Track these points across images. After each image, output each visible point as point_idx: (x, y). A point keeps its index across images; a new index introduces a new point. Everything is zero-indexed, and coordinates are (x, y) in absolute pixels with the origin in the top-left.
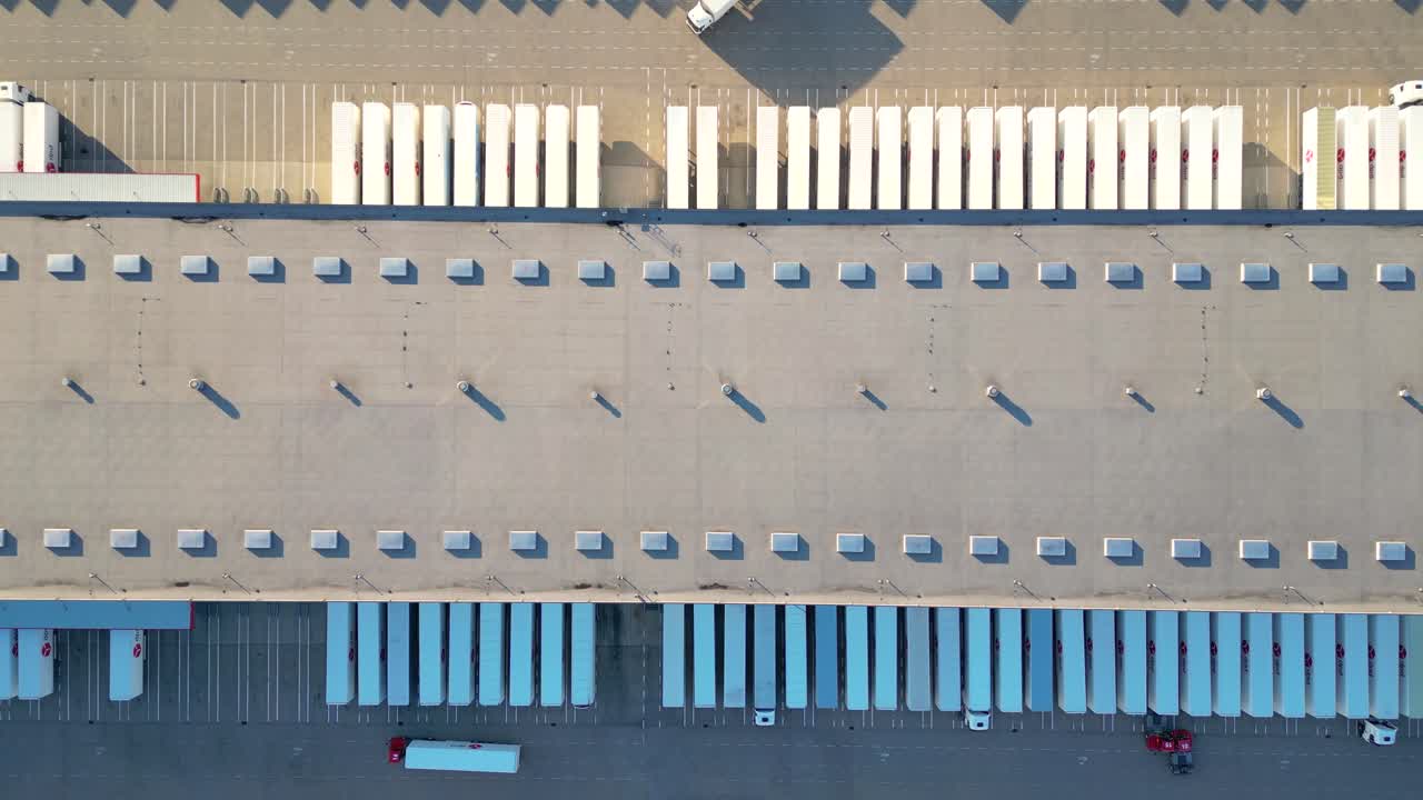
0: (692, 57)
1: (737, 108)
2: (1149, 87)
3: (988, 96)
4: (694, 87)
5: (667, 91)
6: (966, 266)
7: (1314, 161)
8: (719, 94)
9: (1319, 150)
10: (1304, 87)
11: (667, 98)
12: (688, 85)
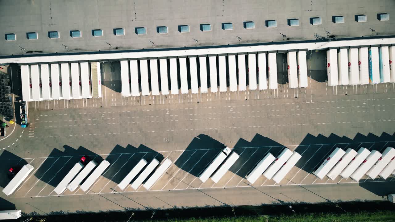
0: (297, 107)
1: (281, 91)
2: (150, 104)
3: (200, 99)
4: (296, 97)
5: (305, 95)
6: (213, 30)
7: (98, 81)
8: (288, 95)
9: (97, 86)
10: (101, 107)
11: (305, 93)
12: (298, 98)
